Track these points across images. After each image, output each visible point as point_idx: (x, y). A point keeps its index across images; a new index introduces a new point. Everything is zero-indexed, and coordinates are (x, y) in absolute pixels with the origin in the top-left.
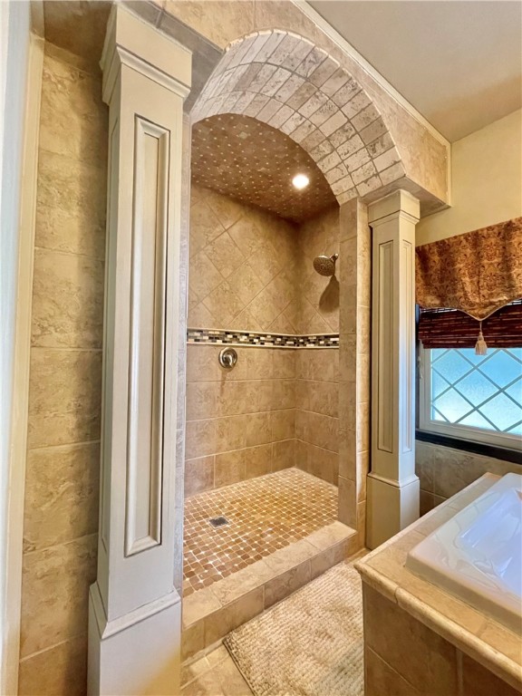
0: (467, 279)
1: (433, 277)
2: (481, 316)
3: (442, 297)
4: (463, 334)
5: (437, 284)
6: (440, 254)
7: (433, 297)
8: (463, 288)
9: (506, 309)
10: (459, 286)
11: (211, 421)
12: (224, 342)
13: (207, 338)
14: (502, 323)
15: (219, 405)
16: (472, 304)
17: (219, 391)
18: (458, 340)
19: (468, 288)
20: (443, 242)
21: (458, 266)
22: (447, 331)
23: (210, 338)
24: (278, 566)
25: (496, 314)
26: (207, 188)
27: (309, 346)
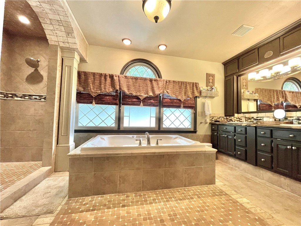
0: (91, 85)
1: (82, 82)
2: (94, 96)
3: (84, 88)
4: (89, 100)
5: (83, 84)
6: (84, 75)
7: (81, 88)
8: (90, 87)
9: (100, 95)
10: (89, 86)
14: (99, 98)
16: (92, 92)
18: (88, 101)
19: (92, 87)
20: (85, 72)
21: (89, 80)
22: (85, 98)
25: (97, 96)
27: (16, 98)
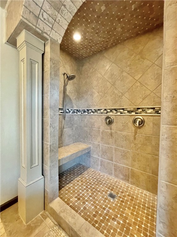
11: (128, 151)
12: (136, 113)
13: (126, 112)
15: (133, 145)
17: (133, 138)
23: (128, 112)
24: (84, 230)
26: (125, 40)
